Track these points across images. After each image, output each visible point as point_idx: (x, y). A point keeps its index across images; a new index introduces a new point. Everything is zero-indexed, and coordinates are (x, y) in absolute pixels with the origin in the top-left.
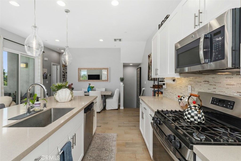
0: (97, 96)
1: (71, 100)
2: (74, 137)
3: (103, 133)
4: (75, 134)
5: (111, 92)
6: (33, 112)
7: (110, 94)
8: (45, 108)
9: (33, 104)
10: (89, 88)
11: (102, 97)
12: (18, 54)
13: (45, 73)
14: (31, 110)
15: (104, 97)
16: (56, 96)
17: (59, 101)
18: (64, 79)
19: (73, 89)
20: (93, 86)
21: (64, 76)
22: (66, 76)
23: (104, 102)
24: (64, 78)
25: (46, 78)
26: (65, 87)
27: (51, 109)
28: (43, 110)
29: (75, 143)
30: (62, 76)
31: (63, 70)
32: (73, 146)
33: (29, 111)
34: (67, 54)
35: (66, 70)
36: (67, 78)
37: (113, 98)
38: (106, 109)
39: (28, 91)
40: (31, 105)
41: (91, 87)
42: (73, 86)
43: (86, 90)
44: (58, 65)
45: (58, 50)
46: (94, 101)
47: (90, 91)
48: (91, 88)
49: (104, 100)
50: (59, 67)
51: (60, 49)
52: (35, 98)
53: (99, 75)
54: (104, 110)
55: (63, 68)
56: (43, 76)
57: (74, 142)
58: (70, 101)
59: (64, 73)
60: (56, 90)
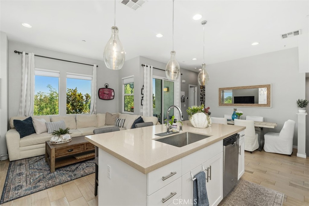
0: (245, 126)
1: (208, 127)
2: (209, 169)
3: (257, 183)
4: (211, 167)
5: (275, 124)
6: (171, 133)
7: (273, 127)
8: (181, 130)
9: (172, 125)
10: (234, 114)
11: (256, 130)
12: (162, 80)
13: (183, 96)
14: (170, 130)
15: (260, 130)
16: (192, 120)
17: (195, 126)
18: (202, 103)
19: (209, 114)
20: (242, 112)
21: (202, 99)
22: (204, 99)
23: (261, 139)
24: (202, 101)
25: (184, 101)
26: (200, 111)
27: (186, 133)
28: (179, 132)
29: (210, 177)
30: (200, 99)
31: (201, 92)
32: (208, 179)
33: (168, 131)
34: (203, 73)
35: (204, 92)
36: (205, 101)
37: (279, 135)
38: (264, 151)
39: (168, 113)
40: (170, 126)
41: (238, 113)
42: (209, 111)
43: (230, 117)
44: (195, 87)
45: (196, 69)
46: (241, 134)
47: (235, 119)
48: (237, 116)
49: (261, 135)
50: (196, 88)
51: (198, 68)
52: (173, 119)
53: (254, 96)
54: (260, 151)
55: (201, 90)
56: (181, 99)
57: (209, 175)
58: (206, 128)
59: (202, 95)
60: (192, 113)
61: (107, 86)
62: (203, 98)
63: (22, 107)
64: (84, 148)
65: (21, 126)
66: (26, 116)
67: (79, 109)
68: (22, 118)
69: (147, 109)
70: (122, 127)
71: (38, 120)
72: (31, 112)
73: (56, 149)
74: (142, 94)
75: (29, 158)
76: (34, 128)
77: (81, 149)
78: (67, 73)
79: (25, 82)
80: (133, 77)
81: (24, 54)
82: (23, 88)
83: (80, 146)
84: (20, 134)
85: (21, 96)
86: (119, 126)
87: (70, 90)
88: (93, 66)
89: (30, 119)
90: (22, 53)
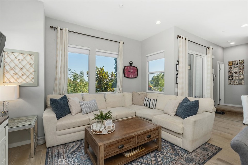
12: (193, 55)
21: (231, 78)
30: (227, 77)
31: (230, 70)
35: (235, 69)
50: (222, 66)
55: (230, 67)
59: (231, 73)
61: (131, 64)
62: (232, 76)
63: (57, 84)
64: (135, 142)
65: (57, 105)
66: (61, 94)
67: (105, 87)
68: (57, 97)
69: (182, 88)
70: (154, 108)
71: (73, 99)
72: (65, 91)
73: (105, 146)
74: (177, 71)
75: (65, 144)
76: (69, 108)
77: (133, 144)
78: (97, 50)
79: (60, 58)
80: (164, 52)
81: (59, 29)
82: (58, 65)
83: (131, 140)
84: (56, 115)
85: (56, 73)
86: (151, 107)
87: (98, 68)
88: (120, 42)
89: (65, 98)
90: (57, 28)
